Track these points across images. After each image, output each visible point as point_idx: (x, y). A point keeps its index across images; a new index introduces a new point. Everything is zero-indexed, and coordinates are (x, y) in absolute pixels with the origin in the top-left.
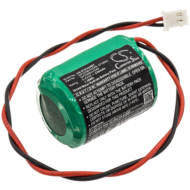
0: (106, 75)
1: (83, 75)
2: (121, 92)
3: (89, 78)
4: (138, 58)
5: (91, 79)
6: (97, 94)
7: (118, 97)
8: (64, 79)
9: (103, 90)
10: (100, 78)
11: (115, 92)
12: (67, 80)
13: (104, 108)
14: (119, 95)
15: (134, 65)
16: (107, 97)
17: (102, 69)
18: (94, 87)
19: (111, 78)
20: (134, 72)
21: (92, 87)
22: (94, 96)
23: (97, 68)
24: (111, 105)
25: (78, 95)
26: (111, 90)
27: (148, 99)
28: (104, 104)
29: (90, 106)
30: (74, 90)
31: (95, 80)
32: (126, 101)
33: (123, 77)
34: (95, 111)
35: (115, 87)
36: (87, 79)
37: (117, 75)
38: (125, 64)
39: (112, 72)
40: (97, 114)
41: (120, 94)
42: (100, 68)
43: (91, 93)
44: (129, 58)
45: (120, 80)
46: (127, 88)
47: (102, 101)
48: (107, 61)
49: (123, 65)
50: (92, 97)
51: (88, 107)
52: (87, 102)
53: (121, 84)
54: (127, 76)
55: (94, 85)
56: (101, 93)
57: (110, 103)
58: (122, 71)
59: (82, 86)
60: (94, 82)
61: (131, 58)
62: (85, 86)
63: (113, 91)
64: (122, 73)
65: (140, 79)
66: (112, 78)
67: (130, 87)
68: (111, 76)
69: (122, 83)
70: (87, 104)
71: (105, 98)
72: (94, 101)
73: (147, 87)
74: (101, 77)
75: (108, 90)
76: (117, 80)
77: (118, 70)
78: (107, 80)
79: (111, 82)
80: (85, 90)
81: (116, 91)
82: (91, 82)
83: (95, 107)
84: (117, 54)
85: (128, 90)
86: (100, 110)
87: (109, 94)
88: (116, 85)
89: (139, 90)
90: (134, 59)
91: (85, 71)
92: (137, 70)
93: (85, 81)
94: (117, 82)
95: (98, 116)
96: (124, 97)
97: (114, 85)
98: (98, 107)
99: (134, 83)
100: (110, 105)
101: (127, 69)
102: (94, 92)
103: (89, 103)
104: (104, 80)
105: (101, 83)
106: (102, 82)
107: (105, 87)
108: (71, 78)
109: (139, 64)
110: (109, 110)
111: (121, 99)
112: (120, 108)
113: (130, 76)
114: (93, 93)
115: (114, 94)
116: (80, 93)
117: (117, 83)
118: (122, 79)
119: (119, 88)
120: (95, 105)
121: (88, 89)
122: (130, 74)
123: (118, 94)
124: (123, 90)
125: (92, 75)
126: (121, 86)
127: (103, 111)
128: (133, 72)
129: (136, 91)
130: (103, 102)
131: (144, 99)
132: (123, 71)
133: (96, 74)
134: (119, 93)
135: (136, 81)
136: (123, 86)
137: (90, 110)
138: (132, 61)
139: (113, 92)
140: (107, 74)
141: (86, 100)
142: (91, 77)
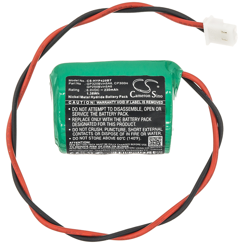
0: (114, 97)
1: (91, 85)
2: (120, 122)
3: (94, 92)
4: (161, 96)
5: (96, 93)
6: (91, 111)
7: (114, 125)
8: (69, 80)
9: (100, 111)
10: (105, 97)
11: (113, 119)
12: (71, 82)
13: (94, 129)
14: (116, 124)
15: (151, 101)
16: (102, 120)
17: (115, 89)
18: (92, 103)
19: (116, 103)
20: (147, 109)
21: (91, 102)
22: (87, 112)
23: (110, 85)
24: (103, 129)
25: (71, 103)
26: (109, 115)
27: (154, 144)
28: (95, 125)
29: (77, 120)
30: (69, 96)
31: (98, 97)
32: (123, 134)
33: (131, 108)
34: (81, 127)
35: (115, 114)
36: (92, 92)
37: (125, 103)
38: (142, 96)
39: (123, 97)
40: (83, 132)
41: (118, 124)
42: (114, 87)
43: (86, 108)
44: (151, 92)
45: (126, 109)
46: (130, 122)
47: (94, 121)
48: (127, 83)
49: (139, 95)
50: (84, 112)
51: (75, 120)
52: (76, 115)
53: (124, 114)
54: (136, 109)
55: (94, 101)
56: (96, 112)
57: (103, 127)
58: (133, 101)
59: (81, 96)
60: (97, 98)
61: (154, 92)
62: (84, 97)
63: (111, 117)
64: (133, 103)
65: (150, 119)
66: (118, 103)
67: (133, 122)
68: (118, 101)
69: (126, 114)
70: (75, 117)
71: (99, 120)
72: (85, 117)
73: (156, 131)
74: (107, 97)
75: (106, 113)
76: (122, 108)
77: (129, 98)
78: (111, 103)
79: (115, 107)
80: (81, 101)
81: (115, 118)
82: (92, 97)
83: (83, 123)
84: (143, 80)
85: (131, 124)
86: (87, 129)
87: (104, 118)
88: (118, 112)
89: (143, 130)
90: (156, 95)
91: (98, 82)
92: (151, 108)
93: (88, 93)
94: (121, 109)
95: (84, 134)
96: (122, 129)
97: (115, 112)
98: (86, 125)
99: (140, 119)
100: (101, 129)
101: (141, 102)
102: (90, 108)
103: (77, 117)
104: (108, 102)
105: (103, 103)
106: (105, 103)
107: (104, 108)
108: (77, 83)
109: (157, 103)
110: (99, 134)
111: (117, 129)
112: (114, 138)
113: (140, 110)
114: (87, 109)
115: (111, 120)
116: (74, 102)
117: (120, 112)
118: (128, 109)
119: (119, 116)
120: (84, 122)
121: (86, 102)
122: (140, 108)
123: (116, 122)
124: (123, 121)
125: (100, 90)
126: (124, 117)
127: (91, 131)
128: (145, 108)
129: (139, 129)
130: (95, 123)
131: (149, 142)
132: (135, 102)
133: (105, 91)
134: (118, 122)
135: (144, 119)
136: (125, 117)
137: (76, 124)
138: (152, 97)
139: (111, 119)
140: (116, 96)
141: (75, 112)
142: (97, 92)
